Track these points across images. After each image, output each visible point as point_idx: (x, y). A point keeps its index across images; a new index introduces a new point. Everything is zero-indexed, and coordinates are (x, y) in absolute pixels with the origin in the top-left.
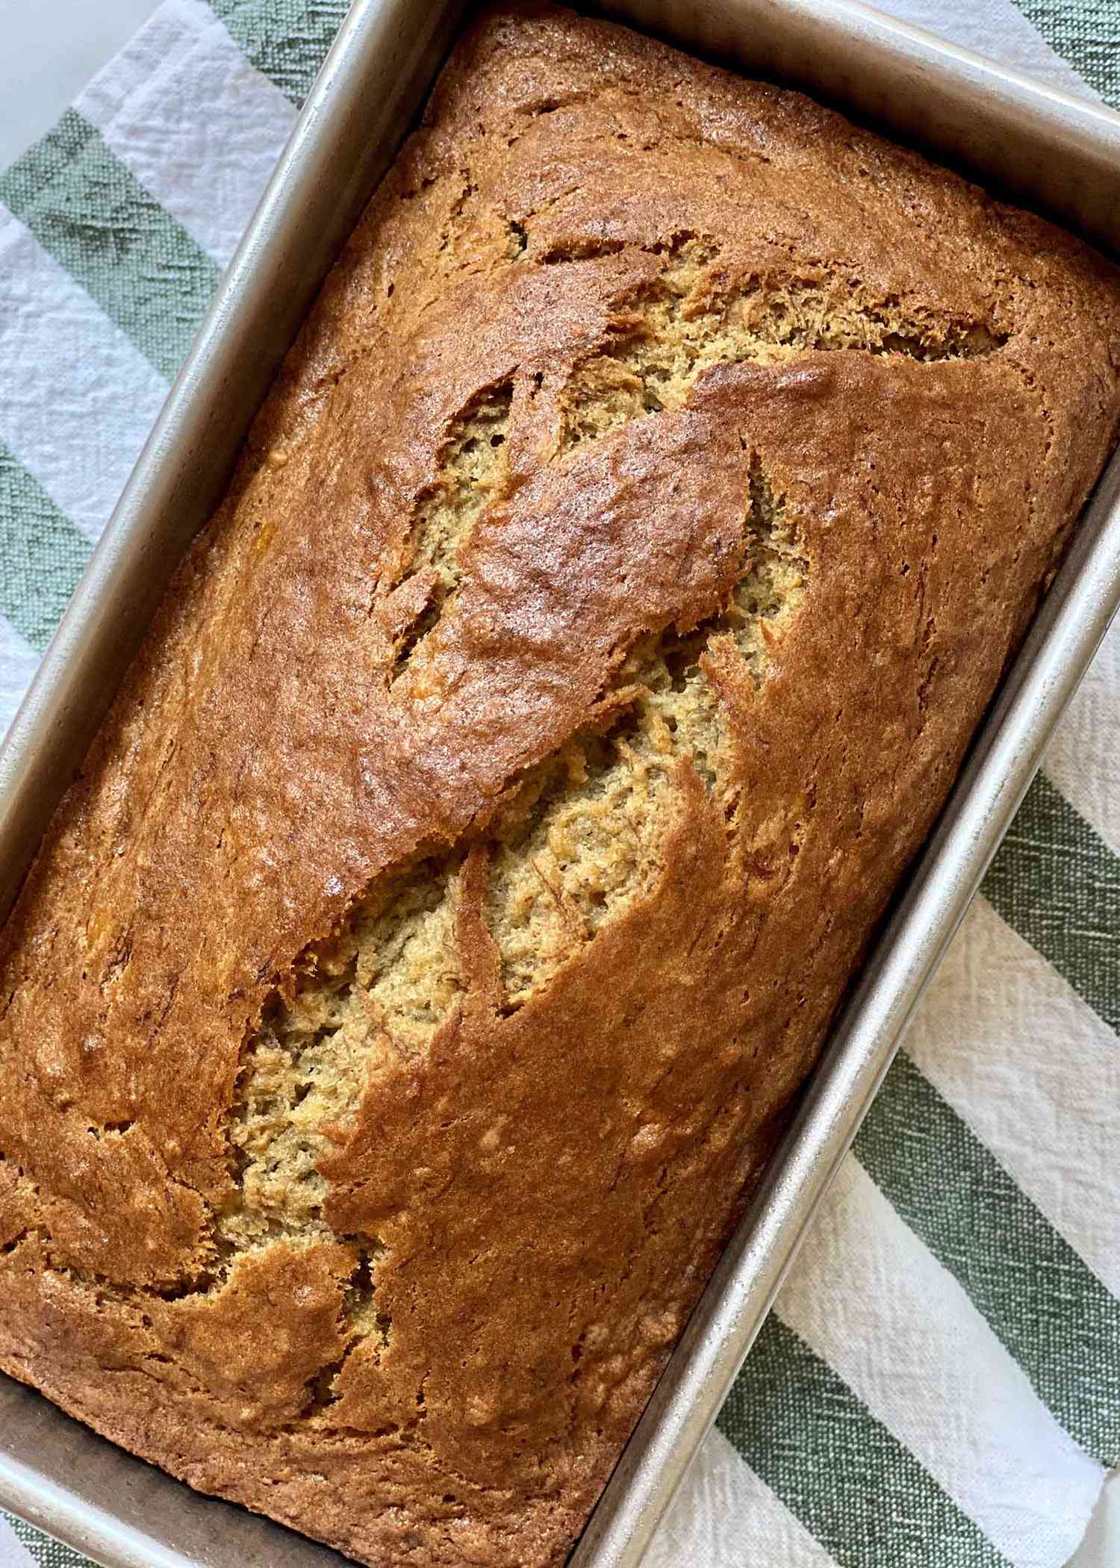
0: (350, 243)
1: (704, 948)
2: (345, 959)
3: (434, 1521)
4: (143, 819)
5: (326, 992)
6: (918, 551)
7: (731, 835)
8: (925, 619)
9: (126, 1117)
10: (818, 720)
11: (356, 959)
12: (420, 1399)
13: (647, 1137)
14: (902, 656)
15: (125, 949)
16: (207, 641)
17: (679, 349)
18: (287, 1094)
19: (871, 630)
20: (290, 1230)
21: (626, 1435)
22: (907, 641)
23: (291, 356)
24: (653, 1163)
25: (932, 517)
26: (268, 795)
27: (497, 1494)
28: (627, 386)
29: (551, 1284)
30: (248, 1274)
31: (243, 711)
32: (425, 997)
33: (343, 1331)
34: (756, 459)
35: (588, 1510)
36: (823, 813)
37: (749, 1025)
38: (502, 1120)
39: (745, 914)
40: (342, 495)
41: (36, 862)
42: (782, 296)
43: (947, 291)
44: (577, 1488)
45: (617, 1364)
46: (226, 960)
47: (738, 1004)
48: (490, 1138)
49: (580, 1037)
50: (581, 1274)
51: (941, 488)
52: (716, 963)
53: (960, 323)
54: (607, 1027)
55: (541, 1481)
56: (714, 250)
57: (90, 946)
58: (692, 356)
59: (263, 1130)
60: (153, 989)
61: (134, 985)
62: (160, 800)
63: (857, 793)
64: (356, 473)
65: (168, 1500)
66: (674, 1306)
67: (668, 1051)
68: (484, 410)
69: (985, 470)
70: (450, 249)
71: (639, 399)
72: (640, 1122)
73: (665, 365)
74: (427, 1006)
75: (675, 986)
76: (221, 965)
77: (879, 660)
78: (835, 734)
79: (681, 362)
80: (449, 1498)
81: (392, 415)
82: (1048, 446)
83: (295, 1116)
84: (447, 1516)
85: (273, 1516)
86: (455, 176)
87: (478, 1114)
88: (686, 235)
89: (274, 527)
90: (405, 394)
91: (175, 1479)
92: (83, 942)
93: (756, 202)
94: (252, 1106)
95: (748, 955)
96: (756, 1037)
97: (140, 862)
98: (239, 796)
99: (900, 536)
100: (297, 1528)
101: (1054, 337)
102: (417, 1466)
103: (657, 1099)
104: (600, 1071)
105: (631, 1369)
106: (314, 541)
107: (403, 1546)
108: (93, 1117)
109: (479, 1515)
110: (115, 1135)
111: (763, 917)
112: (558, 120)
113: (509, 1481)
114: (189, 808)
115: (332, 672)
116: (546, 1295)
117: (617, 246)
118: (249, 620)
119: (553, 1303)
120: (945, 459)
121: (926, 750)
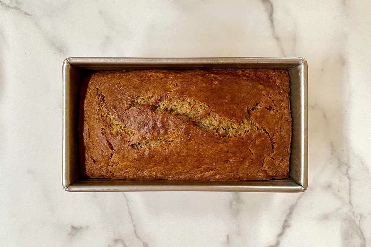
0: (123, 179)
1: (189, 87)
2: (213, 130)
3: (279, 87)
4: (209, 167)
5: (219, 131)
6: (128, 85)
7: (174, 90)
8: (136, 81)
9: (248, 150)
10: (154, 87)
11: (213, 129)
12: (264, 95)
13: (216, 83)
14: (142, 81)
15: (227, 161)
16: (182, 171)
17: (117, 127)
18: (234, 130)
19: (140, 86)
20: (252, 122)
21: (256, 70)
22: (140, 82)
23: (141, 179)
24: (219, 81)
25: (123, 86)
26: (198, 151)
27: (271, 81)
28: (124, 130)
29: (241, 86)
30: (260, 124)
31: (189, 160)
32: (213, 118)
33: (261, 109)
34: (126, 110)
35: (267, 70)
36: (166, 81)
37: (196, 77)
38: (223, 101)
39: (183, 84)
40: (155, 161)
41: (222, 180)
42: (104, 118)
43: (95, 98)
44: (265, 72)
45: (247, 75)
46: (221, 146)
47: (194, 80)
48: (226, 101)
49: (208, 96)
50: (238, 83)
51: (119, 86)
52: (190, 84)
53: (98, 95)
54: (205, 93)
55: (267, 77)
56: (103, 129)
57: (229, 166)
58: (117, 125)
59: (240, 131)
60: (230, 155)
61: (231, 157)
62: (205, 166)
63: (162, 79)
64: (152, 160)
65: (295, 122)
66: (236, 72)
67: (204, 85)
68: (136, 147)
69: (115, 83)
70: (118, 164)
71: (125, 128)
72: (215, 84)
73: (120, 127)
74: (214, 117)
75: (196, 88)
76: (222, 146)
77: (144, 83)
78: (155, 84)
79: (118, 126)
80: (275, 87)
81: (142, 159)
82: (108, 77)
83: (237, 128)
84: (277, 86)
85: (290, 108)
86: (108, 169)
87: (224, 104)
88: (102, 133)
89: (164, 168)
90: (139, 159)
91: (292, 123)
92: (229, 168)
93: (94, 127)
94: (238, 134)
95: (188, 81)
96: (197, 76)
97: (215, 165)
98: (200, 154)
99: (127, 88)
100: (289, 105)
101: (94, 83)
102: (273, 92)
103: (211, 84)
104: (211, 92)
105: (247, 73)
106: (163, 161)
107: (284, 90)
108: (251, 155)
109: (275, 82)
110: (252, 150)
111: (182, 82)
112: (95, 158)
113: (269, 81)
114: (204, 161)
115: (178, 150)
116: (243, 86)
117: (108, 141)
118: (177, 165)
119: (243, 85)
120: (115, 88)
121: (153, 74)
